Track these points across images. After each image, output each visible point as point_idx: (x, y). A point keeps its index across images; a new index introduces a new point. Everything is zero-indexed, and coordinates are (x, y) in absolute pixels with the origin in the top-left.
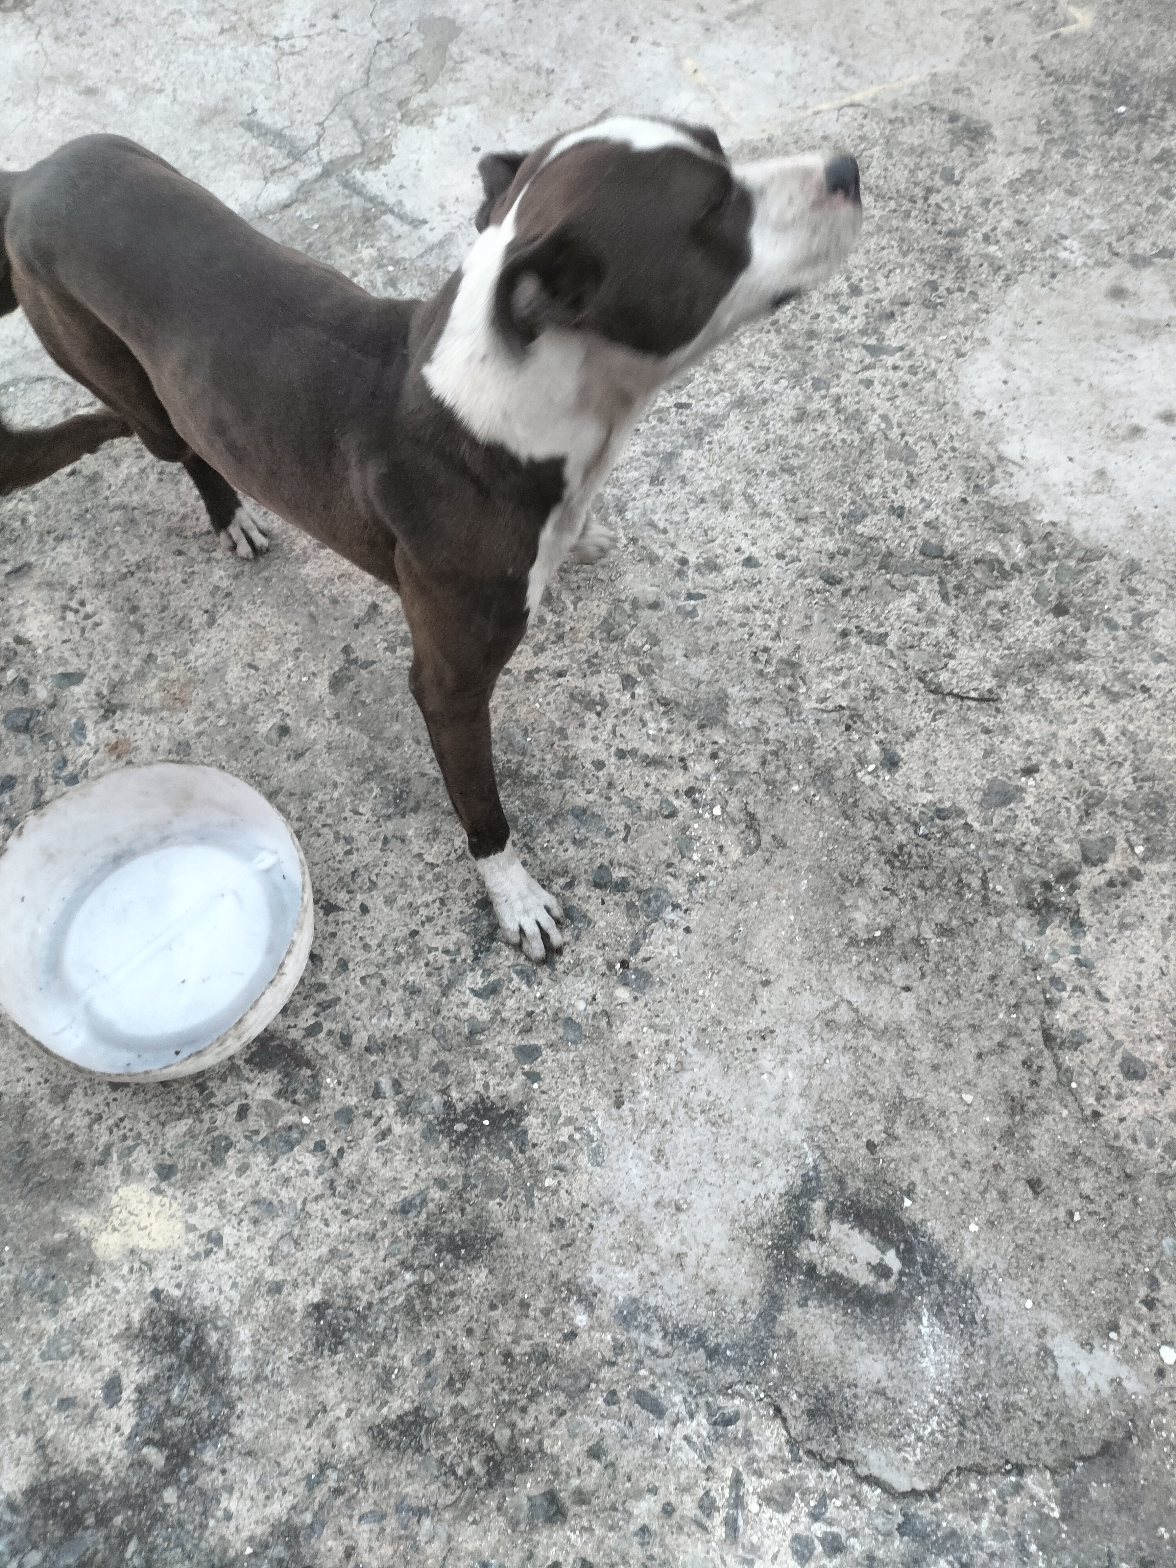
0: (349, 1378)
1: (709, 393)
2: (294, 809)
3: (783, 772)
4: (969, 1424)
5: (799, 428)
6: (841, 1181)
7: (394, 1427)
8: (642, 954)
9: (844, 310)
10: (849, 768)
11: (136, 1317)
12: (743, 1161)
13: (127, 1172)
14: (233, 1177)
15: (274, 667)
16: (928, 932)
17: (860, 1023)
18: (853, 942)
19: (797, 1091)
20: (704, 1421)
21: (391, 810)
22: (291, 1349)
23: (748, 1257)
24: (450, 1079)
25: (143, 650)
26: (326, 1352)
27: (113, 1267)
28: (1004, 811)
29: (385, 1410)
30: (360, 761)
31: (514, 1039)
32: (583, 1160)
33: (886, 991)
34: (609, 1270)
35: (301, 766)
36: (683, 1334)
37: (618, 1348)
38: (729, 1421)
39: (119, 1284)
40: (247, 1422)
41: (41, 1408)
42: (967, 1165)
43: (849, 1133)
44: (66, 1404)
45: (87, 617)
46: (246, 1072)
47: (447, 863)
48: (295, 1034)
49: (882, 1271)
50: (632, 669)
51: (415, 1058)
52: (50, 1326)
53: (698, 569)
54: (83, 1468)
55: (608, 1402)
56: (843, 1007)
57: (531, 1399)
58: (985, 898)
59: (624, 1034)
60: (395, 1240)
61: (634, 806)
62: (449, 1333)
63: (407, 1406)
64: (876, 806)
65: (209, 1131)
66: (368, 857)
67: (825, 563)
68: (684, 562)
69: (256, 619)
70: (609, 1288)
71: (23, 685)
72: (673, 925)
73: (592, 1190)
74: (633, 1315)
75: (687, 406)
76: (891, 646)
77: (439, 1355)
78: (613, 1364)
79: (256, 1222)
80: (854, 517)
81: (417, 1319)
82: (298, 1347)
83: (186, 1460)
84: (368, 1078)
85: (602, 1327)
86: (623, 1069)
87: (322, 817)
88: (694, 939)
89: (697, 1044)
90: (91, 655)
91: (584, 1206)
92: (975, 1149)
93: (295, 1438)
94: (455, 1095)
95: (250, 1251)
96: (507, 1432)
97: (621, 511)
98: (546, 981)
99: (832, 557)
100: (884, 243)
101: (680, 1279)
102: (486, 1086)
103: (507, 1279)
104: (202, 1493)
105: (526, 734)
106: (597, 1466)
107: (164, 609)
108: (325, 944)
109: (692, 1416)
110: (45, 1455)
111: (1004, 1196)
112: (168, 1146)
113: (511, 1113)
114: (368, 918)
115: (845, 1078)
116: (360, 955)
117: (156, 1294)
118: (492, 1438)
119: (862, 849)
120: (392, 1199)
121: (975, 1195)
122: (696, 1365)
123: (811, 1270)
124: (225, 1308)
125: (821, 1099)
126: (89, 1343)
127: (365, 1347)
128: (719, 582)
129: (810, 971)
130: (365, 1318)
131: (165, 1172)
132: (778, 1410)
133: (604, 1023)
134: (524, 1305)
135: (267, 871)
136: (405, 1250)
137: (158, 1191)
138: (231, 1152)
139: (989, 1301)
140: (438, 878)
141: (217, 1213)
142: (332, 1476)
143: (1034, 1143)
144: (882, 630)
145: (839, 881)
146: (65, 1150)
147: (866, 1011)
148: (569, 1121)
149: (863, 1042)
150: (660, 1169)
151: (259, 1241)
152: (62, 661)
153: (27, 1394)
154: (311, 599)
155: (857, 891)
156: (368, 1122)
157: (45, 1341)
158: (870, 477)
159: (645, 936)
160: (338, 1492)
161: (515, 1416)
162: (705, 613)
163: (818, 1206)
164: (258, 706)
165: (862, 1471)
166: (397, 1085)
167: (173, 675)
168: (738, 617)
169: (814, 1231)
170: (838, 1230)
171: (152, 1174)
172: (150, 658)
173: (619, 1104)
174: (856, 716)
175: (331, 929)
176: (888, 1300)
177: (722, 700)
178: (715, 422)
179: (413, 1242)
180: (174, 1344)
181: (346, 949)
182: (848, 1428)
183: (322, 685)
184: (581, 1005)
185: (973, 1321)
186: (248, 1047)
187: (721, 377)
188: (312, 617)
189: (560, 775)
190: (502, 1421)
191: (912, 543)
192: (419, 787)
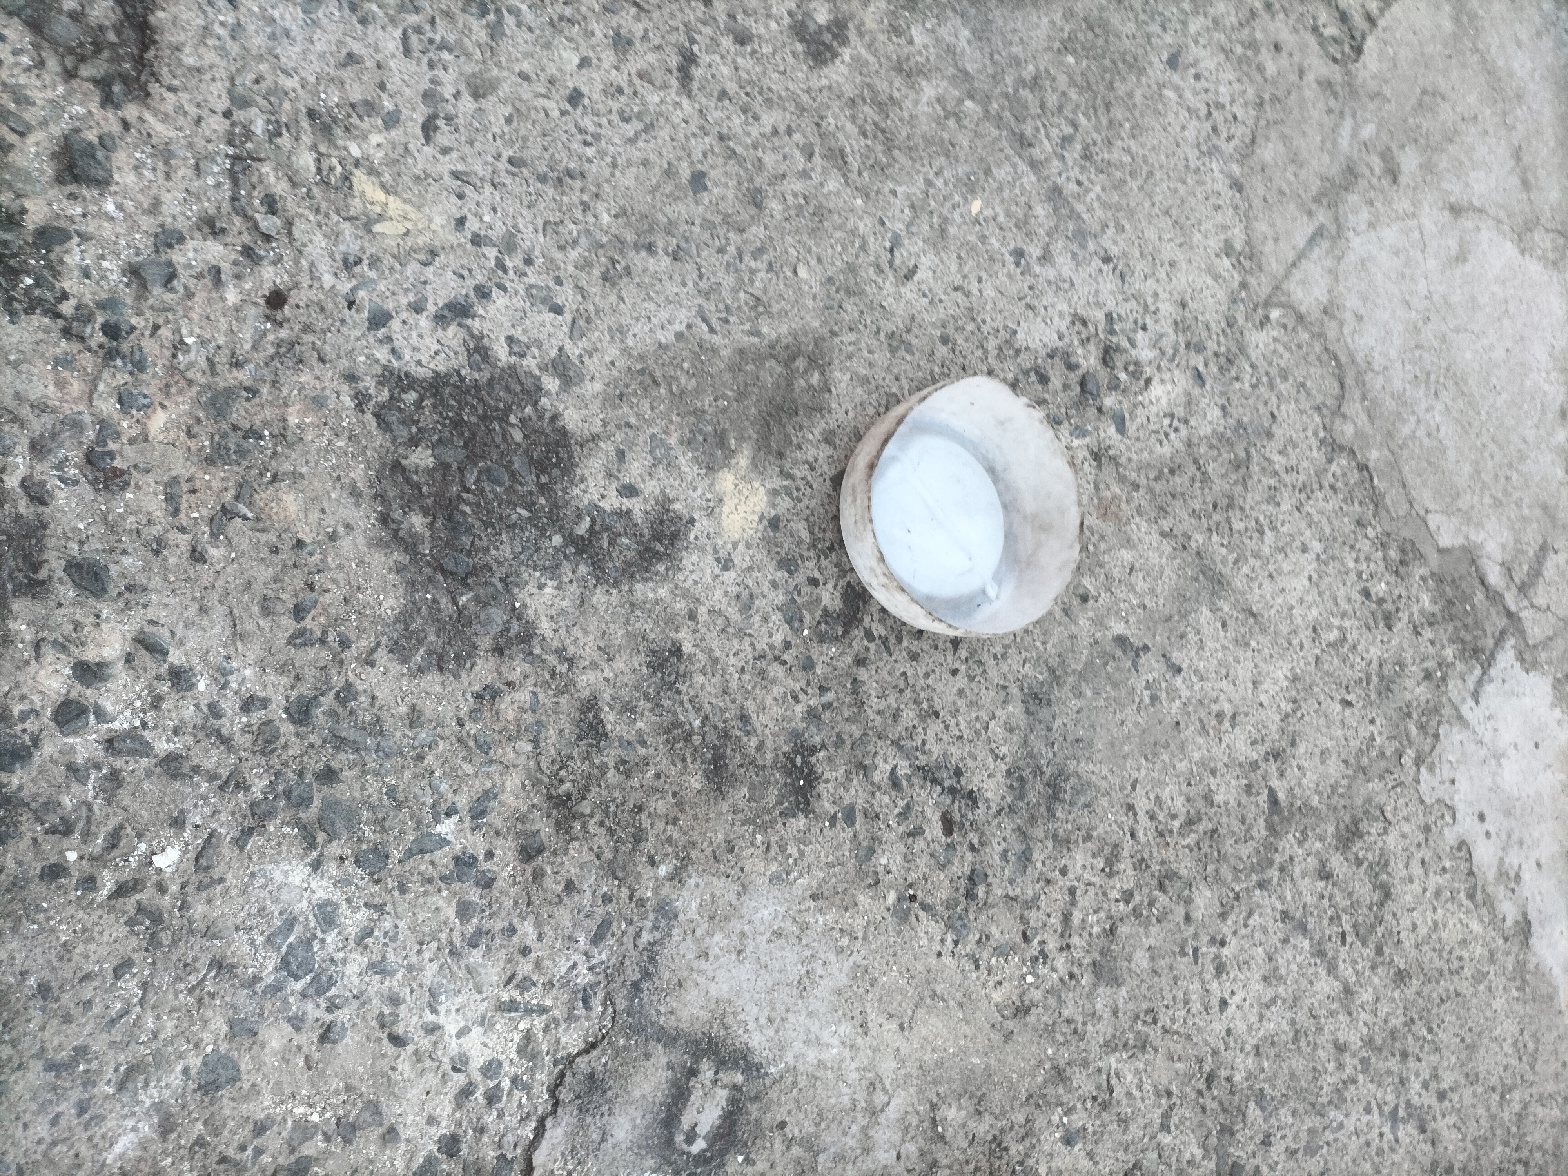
0: (629, 679)
1: (1354, 962)
3: (1061, 1039)
5: (1330, 1046)
6: (756, 1098)
7: (595, 717)
8: (922, 914)
9: (1425, 1086)
10: (1065, 1100)
11: (677, 506)
12: (773, 1010)
13: (775, 493)
14: (769, 577)
15: (1132, 588)
17: (873, 1112)
18: (934, 1107)
19: (822, 1057)
20: (587, 980)
21: (1027, 691)
22: (651, 630)
23: (704, 1015)
24: (832, 750)
25: (1143, 481)
26: (649, 659)
27: (711, 486)
29: (607, 708)
30: (1063, 663)
31: (860, 803)
32: (774, 867)
33: (897, 1138)
34: (697, 893)
36: (651, 959)
37: (641, 903)
38: (586, 1001)
39: (699, 492)
40: (604, 599)
41: (619, 436)
43: (791, 1105)
44: (621, 455)
45: (1166, 435)
46: (842, 583)
47: (988, 741)
48: (867, 620)
49: (690, 1138)
50: (1137, 898)
51: (847, 720)
52: (673, 440)
53: (1217, 957)
54: (578, 472)
55: (604, 895)
56: (885, 1099)
57: (609, 829)
59: (863, 899)
60: (723, 711)
61: (1032, 904)
62: (658, 759)
63: (609, 727)
64: (1037, 1125)
65: (801, 556)
66: (993, 673)
67: (1223, 1073)
68: (1223, 943)
69: (1167, 571)
70: (685, 893)
71: (1115, 385)
72: (942, 941)
73: (752, 877)
74: (665, 915)
75: (1344, 943)
76: (1159, 1136)
77: (643, 751)
78: (631, 898)
79: (738, 597)
80: (1260, 1098)
81: (667, 731)
82: (652, 636)
83: (580, 552)
84: (834, 682)
85: (656, 890)
86: (837, 899)
88: (933, 960)
89: (856, 966)
90: (1138, 439)
91: (742, 869)
93: (591, 637)
94: (822, 755)
95: (718, 594)
96: (587, 811)
97: (1261, 885)
98: (901, 829)
99: (1229, 1079)
100: (1483, 1122)
101: (690, 956)
102: (827, 781)
103: (693, 805)
104: (558, 566)
105: (1087, 805)
106: (560, 888)
107: (1174, 496)
108: (930, 642)
109: (591, 969)
110: (588, 441)
112: (792, 524)
113: (807, 803)
114: (948, 676)
115: (833, 1101)
116: (921, 671)
117: (692, 521)
118: (584, 798)
119: (1004, 1113)
120: (751, 706)
122: (629, 972)
123: (693, 1073)
124: (680, 576)
125: (817, 1079)
126: (661, 471)
127: (651, 690)
128: (1208, 976)
129: (911, 1068)
130: (671, 689)
131: (774, 523)
132: (593, 1046)
133: (871, 881)
134: (675, 822)
136: (716, 720)
137: (762, 518)
138: (786, 574)
140: (978, 733)
141: (745, 566)
142: (563, 668)
145: (980, 1093)
146: (791, 443)
147: (882, 1119)
148: (802, 854)
149: (859, 1117)
150: (768, 935)
151: (725, 601)
152: (1133, 418)
153: (628, 425)
154: (1184, 616)
155: (971, 1109)
156: (803, 683)
157: (663, 436)
158: (1294, 1113)
159: (935, 915)
160: (553, 674)
162: (1183, 964)
163: (739, 1078)
164: (1103, 577)
165: (549, 1122)
166: (828, 706)
167: (1124, 506)
168: (1180, 995)
169: (721, 1075)
170: (722, 1094)
171: (773, 513)
172: (1136, 486)
173: (814, 897)
174: (1105, 1106)
175: (941, 646)
176: (669, 1142)
177: (1116, 982)
178: (1332, 969)
179: (721, 725)
180: (657, 537)
181: (926, 659)
182: (580, 1108)
183: (1118, 628)
184: (884, 861)
186: (861, 584)
187: (1367, 973)
188: (1169, 618)
189: (1055, 837)
190: (596, 806)
191: (1242, 1154)
192: (1044, 713)
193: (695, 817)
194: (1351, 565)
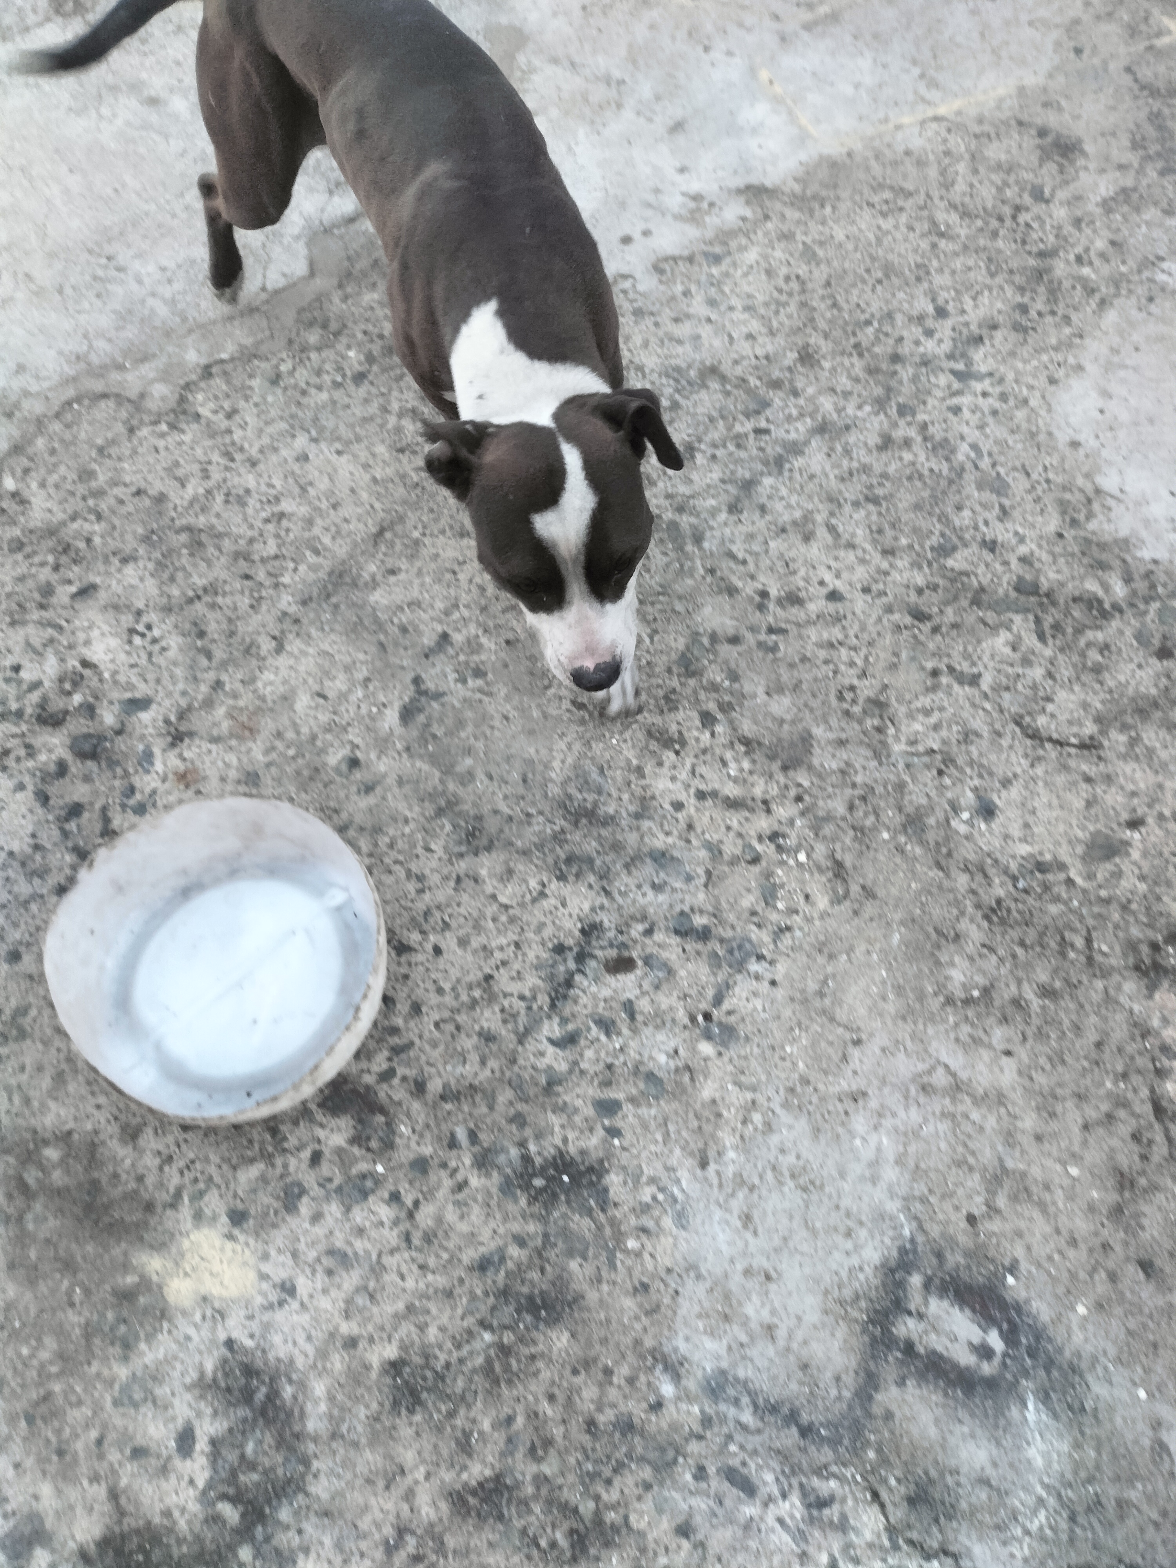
0: (427, 1441)
1: (789, 419)
2: (364, 845)
3: (872, 819)
4: (1081, 1519)
5: (884, 457)
6: (939, 1255)
7: (474, 1493)
8: (726, 1006)
9: (929, 333)
10: (941, 816)
11: (209, 1366)
12: (836, 1229)
13: (198, 1216)
14: (307, 1225)
15: (343, 696)
16: (1029, 993)
17: (957, 1087)
18: (950, 1001)
19: (891, 1158)
20: (798, 1503)
21: (463, 849)
22: (367, 1406)
23: (842, 1331)
24: (528, 1132)
25: (211, 676)
26: (404, 1412)
27: (184, 1313)
28: (1109, 866)
29: (465, 1476)
30: (432, 796)
31: (593, 1091)
32: (667, 1222)
33: (986, 1055)
34: (696, 1339)
35: (371, 800)
36: (774, 1409)
37: (707, 1421)
38: (823, 1503)
40: (323, 1480)
41: (114, 1456)
42: (1073, 1242)
43: (948, 1206)
44: (139, 1453)
45: (155, 641)
46: (319, 1116)
47: (522, 905)
48: (368, 1079)
49: (985, 1352)
50: (712, 706)
51: (491, 1108)
52: (122, 1372)
53: (780, 602)
54: (157, 1520)
55: (696, 1478)
56: (941, 1071)
57: (615, 1471)
58: (1090, 960)
59: (708, 1091)
60: (473, 1297)
61: (715, 850)
62: (530, 1398)
63: (488, 1473)
64: (972, 857)
65: (282, 1177)
66: (441, 896)
67: (913, 598)
68: (764, 594)
69: (326, 647)
70: (696, 1358)
71: (89, 710)
72: (757, 977)
73: (678, 1256)
74: (722, 1388)
75: (766, 431)
76: (985, 687)
77: (520, 1420)
78: (700, 1437)
79: (330, 1273)
80: (944, 550)
81: (496, 1382)
82: (375, 1406)
83: (261, 1517)
84: (444, 1127)
85: (689, 1398)
86: (708, 1128)
87: (394, 854)
88: (780, 993)
89: (786, 1105)
90: (158, 681)
91: (669, 1271)
92: (1082, 1226)
93: (373, 1501)
94: (532, 1148)
95: (325, 1303)
96: (591, 1505)
97: (698, 539)
98: (625, 1031)
99: (920, 591)
100: (971, 263)
101: (771, 1351)
102: (565, 1140)
103: (589, 1344)
104: (278, 1552)
105: (602, 770)
106: (686, 1544)
107: (232, 634)
108: (398, 986)
109: (784, 1496)
110: (118, 1506)
111: (1113, 1277)
112: (240, 1193)
113: (591, 1169)
114: (441, 962)
116: (433, 999)
117: (230, 1343)
118: (576, 1511)
119: (957, 903)
120: (469, 1255)
121: (1082, 1275)
122: (789, 1442)
123: (909, 1348)
124: (300, 1362)
125: (917, 1167)
126: (162, 1391)
127: (443, 1408)
128: (802, 616)
129: (904, 1031)
130: (443, 1379)
131: (238, 1217)
132: (876, 1495)
133: (686, 1078)
134: (608, 1372)
135: (339, 909)
136: (483, 1309)
137: (230, 1237)
138: (305, 1200)
139: (1099, 1389)
140: (512, 920)
141: (290, 1262)
142: (411, 1542)
143: (1145, 1222)
144: (975, 670)
145: (934, 935)
146: (136, 1192)
147: (964, 1075)
148: (653, 1180)
149: (961, 1108)
150: (748, 1235)
151: (334, 1293)
152: (130, 687)
153: (99, 1442)
154: (380, 626)
155: (952, 947)
156: (443, 1174)
157: (117, 1387)
158: (959, 508)
159: (728, 987)
160: (417, 1559)
161: (600, 1489)
162: (787, 649)
163: (916, 1280)
164: (329, 737)
166: (473, 1136)
167: (241, 703)
168: (822, 654)
169: (912, 1306)
170: (935, 1305)
171: (224, 1219)
172: (218, 685)
173: (704, 1164)
174: (949, 760)
175: (404, 970)
176: (991, 1384)
177: (806, 740)
178: (796, 449)
179: (491, 1300)
180: (247, 1396)
181: (420, 992)
182: (949, 1518)
183: (391, 717)
184: (662, 1059)
185: (1083, 1409)
186: (321, 1090)
187: (802, 402)
188: (382, 646)
189: (638, 816)
190: (586, 1493)
191: (1005, 580)
192: (491, 825)
193: (604, 1341)
194: (324, 396)
